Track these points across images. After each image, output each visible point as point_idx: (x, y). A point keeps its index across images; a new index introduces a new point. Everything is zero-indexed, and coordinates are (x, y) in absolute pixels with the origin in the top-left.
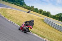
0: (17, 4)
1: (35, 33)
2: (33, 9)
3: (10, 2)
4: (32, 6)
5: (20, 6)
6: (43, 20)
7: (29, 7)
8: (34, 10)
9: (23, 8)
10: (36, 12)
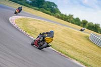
0: (46, 11)
1: (75, 59)
2: (72, 19)
3: (35, 8)
4: (69, 15)
5: (50, 15)
6: (87, 38)
7: (65, 16)
8: (74, 21)
9: (56, 17)
10: (76, 24)
